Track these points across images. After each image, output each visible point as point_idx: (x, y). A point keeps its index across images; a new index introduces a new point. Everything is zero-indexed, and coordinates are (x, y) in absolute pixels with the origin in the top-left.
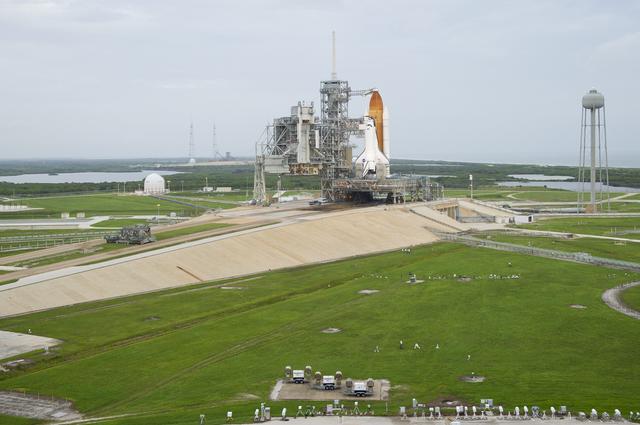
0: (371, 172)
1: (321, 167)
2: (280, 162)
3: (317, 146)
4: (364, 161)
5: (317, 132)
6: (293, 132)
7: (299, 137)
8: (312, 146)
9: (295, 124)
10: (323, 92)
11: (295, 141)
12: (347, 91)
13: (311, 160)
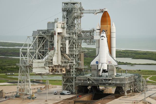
0: (104, 71)
1: (68, 68)
2: (43, 65)
3: (67, 52)
4: (97, 62)
5: (67, 42)
6: (51, 42)
7: (56, 45)
8: (63, 52)
9: (52, 36)
10: (64, 10)
11: (52, 48)
12: (81, 9)
13: (62, 62)
